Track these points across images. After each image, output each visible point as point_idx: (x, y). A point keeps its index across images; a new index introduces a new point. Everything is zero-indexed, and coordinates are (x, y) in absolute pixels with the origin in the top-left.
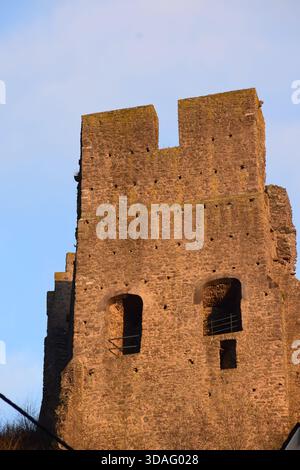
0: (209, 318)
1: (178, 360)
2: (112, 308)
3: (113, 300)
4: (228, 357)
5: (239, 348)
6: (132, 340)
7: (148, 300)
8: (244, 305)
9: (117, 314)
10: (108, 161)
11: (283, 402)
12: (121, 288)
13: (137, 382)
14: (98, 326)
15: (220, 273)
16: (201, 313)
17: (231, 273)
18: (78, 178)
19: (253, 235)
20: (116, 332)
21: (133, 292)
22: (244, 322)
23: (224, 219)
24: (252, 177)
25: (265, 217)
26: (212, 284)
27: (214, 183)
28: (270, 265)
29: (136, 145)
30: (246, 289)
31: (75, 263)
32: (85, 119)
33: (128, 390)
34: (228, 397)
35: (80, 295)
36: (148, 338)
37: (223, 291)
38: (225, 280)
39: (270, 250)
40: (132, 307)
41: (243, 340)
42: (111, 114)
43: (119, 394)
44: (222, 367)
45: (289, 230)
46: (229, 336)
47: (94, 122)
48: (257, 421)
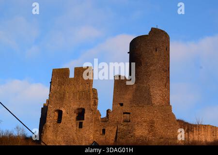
0: (77, 117)
1: (69, 125)
2: (56, 113)
3: (56, 111)
4: (81, 126)
5: (83, 124)
6: (59, 120)
7: (64, 111)
8: (85, 115)
9: (56, 114)
10: (58, 79)
11: (92, 136)
12: (58, 108)
13: (60, 130)
14: (52, 116)
15: (80, 107)
16: (75, 115)
17: (83, 107)
18: (51, 83)
19: (89, 99)
20: (56, 118)
21: (61, 109)
22: (85, 118)
23: (82, 95)
24: (90, 86)
25: (92, 95)
26: (78, 109)
27: (81, 87)
28: (92, 106)
29: (64, 77)
30: (86, 111)
31: (48, 101)
32: (53, 69)
33: (58, 131)
34: (80, 134)
35: (49, 109)
36: (63, 120)
37: (80, 111)
38: (81, 109)
39: (92, 103)
40: (60, 113)
41: (84, 122)
42: (59, 69)
43: (56, 131)
44: (79, 128)
45: (97, 98)
46: (81, 121)
47: (55, 70)
48: (86, 140)
